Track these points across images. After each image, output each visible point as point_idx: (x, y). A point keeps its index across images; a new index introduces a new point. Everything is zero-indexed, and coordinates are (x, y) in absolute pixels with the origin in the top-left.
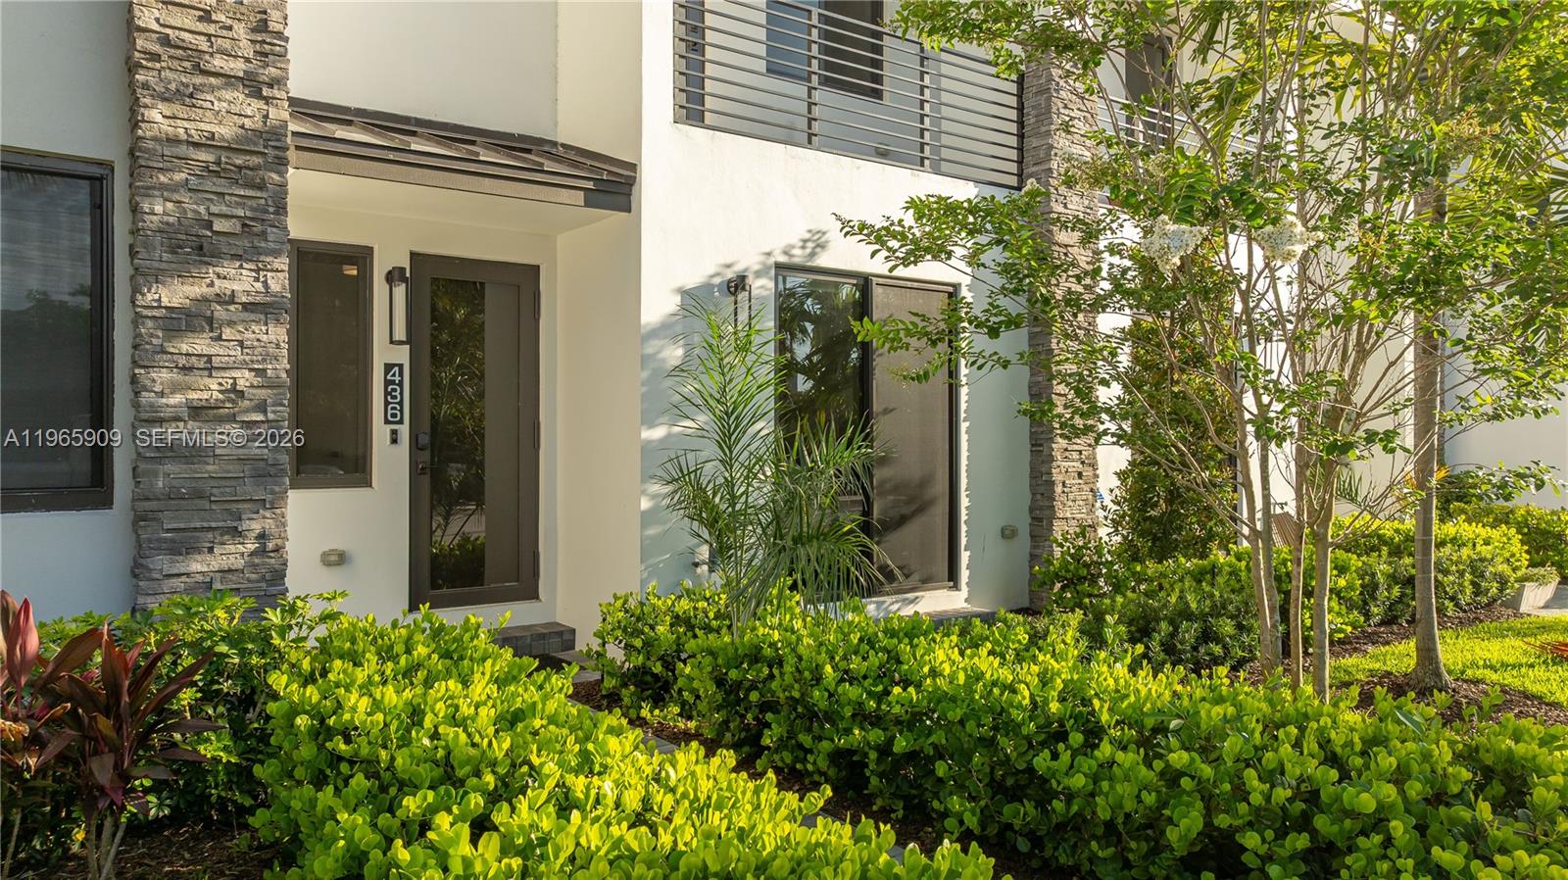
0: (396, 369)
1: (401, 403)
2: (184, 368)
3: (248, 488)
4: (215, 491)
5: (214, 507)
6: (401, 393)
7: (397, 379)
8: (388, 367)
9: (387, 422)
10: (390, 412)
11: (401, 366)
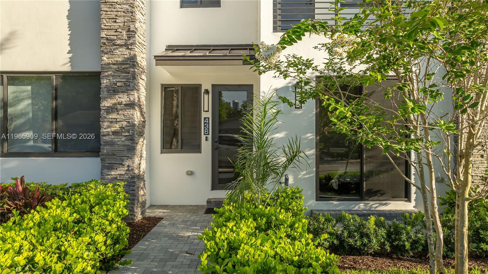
0: (207, 119)
1: (209, 129)
2: (110, 122)
3: (125, 153)
4: (118, 153)
5: (118, 158)
6: (209, 126)
7: (207, 122)
8: (205, 118)
9: (205, 134)
10: (205, 131)
11: (208, 118)
